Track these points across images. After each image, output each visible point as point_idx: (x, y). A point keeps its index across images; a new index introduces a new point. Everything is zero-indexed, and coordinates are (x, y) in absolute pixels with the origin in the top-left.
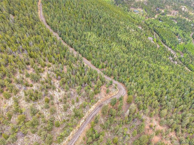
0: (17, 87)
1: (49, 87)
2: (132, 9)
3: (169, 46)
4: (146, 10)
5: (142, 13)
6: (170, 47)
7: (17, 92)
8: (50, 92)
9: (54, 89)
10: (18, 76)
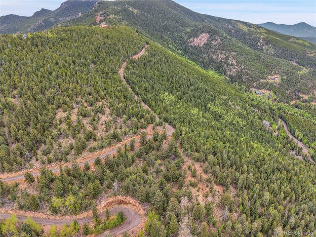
0: (75, 105)
1: (100, 111)
2: (253, 90)
3: (299, 138)
4: (275, 93)
5: (267, 96)
6: (301, 141)
7: (73, 108)
8: (100, 115)
9: (104, 114)
10: (79, 99)
